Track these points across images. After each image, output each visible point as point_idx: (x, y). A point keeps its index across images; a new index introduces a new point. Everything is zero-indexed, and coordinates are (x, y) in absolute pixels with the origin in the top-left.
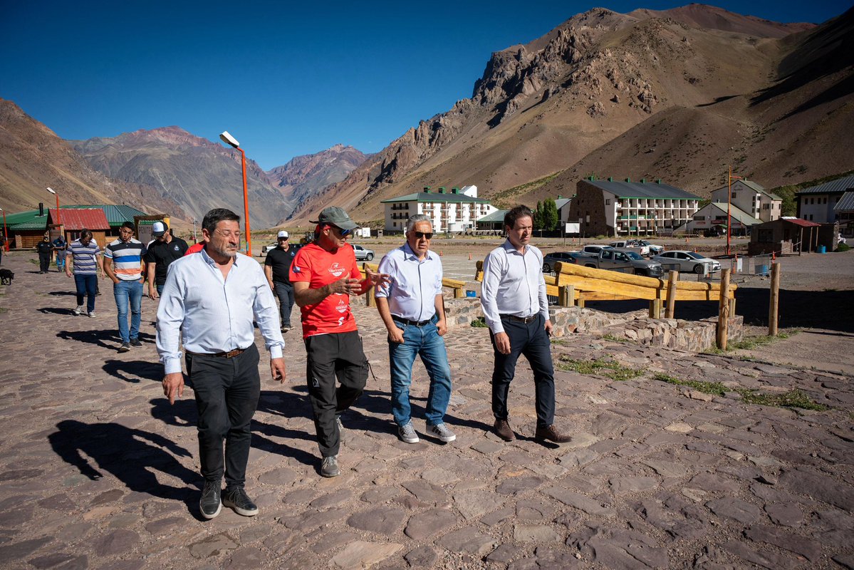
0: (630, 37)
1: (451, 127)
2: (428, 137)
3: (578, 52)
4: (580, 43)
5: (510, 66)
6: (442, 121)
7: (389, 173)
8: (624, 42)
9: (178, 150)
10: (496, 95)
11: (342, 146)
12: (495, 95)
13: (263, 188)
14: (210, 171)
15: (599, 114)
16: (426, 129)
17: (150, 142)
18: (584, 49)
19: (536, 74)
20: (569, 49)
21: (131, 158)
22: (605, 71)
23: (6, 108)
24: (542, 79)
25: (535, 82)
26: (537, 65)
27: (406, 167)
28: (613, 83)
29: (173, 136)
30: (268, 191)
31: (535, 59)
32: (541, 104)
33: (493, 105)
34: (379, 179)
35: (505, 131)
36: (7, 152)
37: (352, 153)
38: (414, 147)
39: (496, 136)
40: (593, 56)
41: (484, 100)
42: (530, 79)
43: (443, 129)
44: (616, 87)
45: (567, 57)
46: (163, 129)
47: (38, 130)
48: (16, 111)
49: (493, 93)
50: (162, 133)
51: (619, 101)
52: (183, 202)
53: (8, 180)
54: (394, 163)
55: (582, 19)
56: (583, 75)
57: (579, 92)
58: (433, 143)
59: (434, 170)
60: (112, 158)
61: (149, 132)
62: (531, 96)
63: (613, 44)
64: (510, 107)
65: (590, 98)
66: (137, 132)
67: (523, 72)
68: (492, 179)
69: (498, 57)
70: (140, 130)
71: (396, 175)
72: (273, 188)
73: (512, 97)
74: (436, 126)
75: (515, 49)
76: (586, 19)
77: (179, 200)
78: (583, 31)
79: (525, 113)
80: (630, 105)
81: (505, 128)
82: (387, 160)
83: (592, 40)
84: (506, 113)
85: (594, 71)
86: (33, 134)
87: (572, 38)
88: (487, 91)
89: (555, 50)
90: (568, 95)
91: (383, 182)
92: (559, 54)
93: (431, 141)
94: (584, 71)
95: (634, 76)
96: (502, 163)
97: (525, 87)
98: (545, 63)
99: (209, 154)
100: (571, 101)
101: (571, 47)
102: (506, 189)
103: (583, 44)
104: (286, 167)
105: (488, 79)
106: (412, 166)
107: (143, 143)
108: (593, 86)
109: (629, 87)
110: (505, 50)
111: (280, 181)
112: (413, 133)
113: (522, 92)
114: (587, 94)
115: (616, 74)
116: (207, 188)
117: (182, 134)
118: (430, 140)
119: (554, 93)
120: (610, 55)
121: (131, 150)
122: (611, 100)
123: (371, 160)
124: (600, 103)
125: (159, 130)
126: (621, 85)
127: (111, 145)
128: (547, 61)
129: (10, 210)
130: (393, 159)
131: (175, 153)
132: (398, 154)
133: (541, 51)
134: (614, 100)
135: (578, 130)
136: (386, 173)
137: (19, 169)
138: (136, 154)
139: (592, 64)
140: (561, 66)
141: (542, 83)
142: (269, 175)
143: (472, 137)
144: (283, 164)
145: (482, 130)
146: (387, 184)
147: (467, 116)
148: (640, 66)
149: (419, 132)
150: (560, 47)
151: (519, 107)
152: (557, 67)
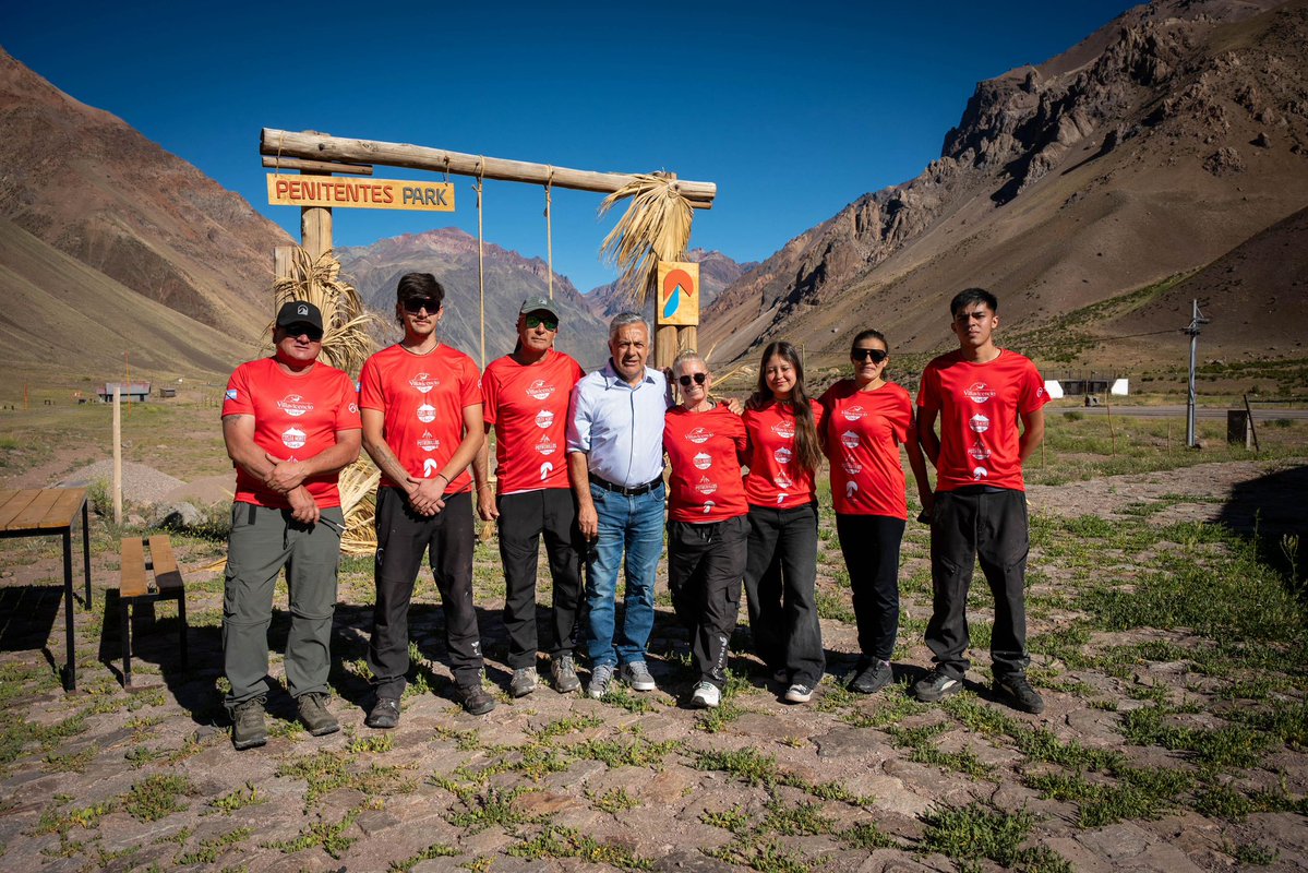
0: (1273, 30)
1: (921, 207)
2: (878, 226)
3: (1163, 64)
4: (1167, 48)
5: (1015, 101)
6: (904, 198)
7: (812, 289)
8: (1260, 39)
9: (457, 262)
10: (1003, 149)
11: (703, 251)
12: (1001, 148)
13: (581, 320)
14: (502, 293)
15: (1229, 170)
16: (876, 211)
17: (418, 252)
18: (1174, 57)
19: (1082, 108)
20: (1145, 60)
21: (391, 276)
22: (1230, 91)
23: (228, 202)
24: (1095, 115)
25: (1083, 122)
26: (1082, 92)
27: (841, 278)
28: (1251, 112)
29: (451, 242)
30: (588, 323)
31: (1079, 81)
32: (1102, 160)
33: (999, 167)
34: (794, 298)
35: (1034, 207)
36: (228, 265)
37: (719, 263)
38: (855, 243)
39: (1015, 220)
40: (1199, 68)
41: (980, 158)
42: (1072, 117)
43: (906, 211)
44: (1259, 118)
45: (1142, 73)
46: (436, 232)
47: (271, 233)
48: (241, 207)
49: (997, 145)
50: (434, 237)
51: (1269, 144)
52: (463, 342)
53: (229, 305)
54: (820, 271)
55: (1146, 15)
56: (1186, 102)
57: (1182, 131)
58: (890, 235)
59: (902, 280)
60: (365, 277)
61: (416, 238)
62: (1074, 146)
63: (1238, 43)
64: (1036, 167)
65: (1206, 142)
66: (400, 237)
67: (1055, 106)
68: (1037, 291)
69: (989, 88)
70: (404, 235)
71: (824, 292)
72: (595, 319)
73: (1039, 149)
74: (894, 206)
75: (1021, 73)
76: (1153, 13)
77: (457, 338)
78: (1171, 27)
79: (1067, 176)
80: (1294, 149)
81: (1031, 204)
82: (806, 266)
83: (1191, 41)
84: (1028, 178)
85: (1209, 93)
86: (264, 239)
87: (1151, 41)
88: (984, 143)
89: (1116, 63)
90: (1159, 138)
91: (802, 304)
92: (1124, 70)
93: (884, 232)
94: (1188, 95)
95: (1293, 96)
96: (1051, 262)
97: (1063, 131)
98: (1098, 87)
99: (502, 268)
100: (1167, 149)
101: (1148, 56)
102: (1072, 309)
103: (1173, 50)
104: (614, 286)
105: (970, 128)
106: (852, 275)
107: (408, 254)
108: (1211, 120)
109: (1287, 118)
110: (1002, 77)
111: (606, 308)
112: (854, 219)
113: (1056, 140)
114: (1200, 134)
115: (1255, 96)
116: (499, 320)
117: (463, 239)
118: (883, 230)
119: (1126, 137)
120: (1237, 62)
121: (390, 265)
122: (1252, 143)
123: (755, 271)
124: (1230, 149)
125: (430, 233)
126: (1269, 114)
127: (364, 258)
128: (1102, 84)
129: (231, 351)
130: (818, 264)
131: (453, 267)
132: (828, 256)
133: (1091, 64)
134: (1259, 142)
135: (1190, 200)
136: (807, 288)
137: (244, 290)
138: (398, 270)
139: (1203, 80)
140: (1130, 91)
141: (1094, 122)
142: (590, 299)
143: (963, 223)
144: (610, 282)
145: (980, 211)
146: (809, 307)
147: (948, 188)
148: (1302, 79)
149: (864, 218)
150: (1126, 58)
151: (1052, 167)
152: (1123, 92)
